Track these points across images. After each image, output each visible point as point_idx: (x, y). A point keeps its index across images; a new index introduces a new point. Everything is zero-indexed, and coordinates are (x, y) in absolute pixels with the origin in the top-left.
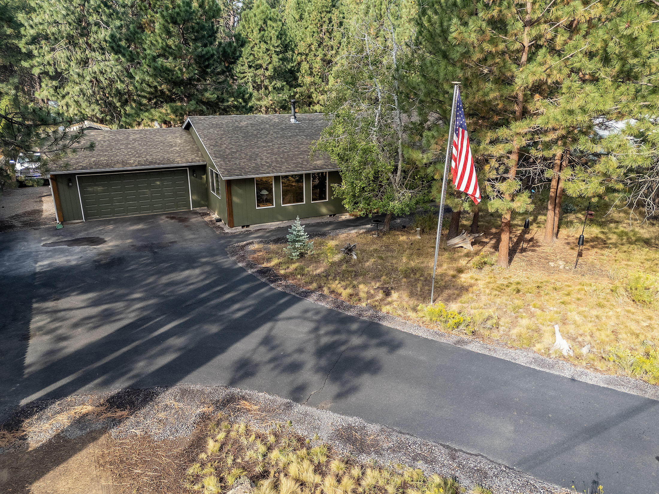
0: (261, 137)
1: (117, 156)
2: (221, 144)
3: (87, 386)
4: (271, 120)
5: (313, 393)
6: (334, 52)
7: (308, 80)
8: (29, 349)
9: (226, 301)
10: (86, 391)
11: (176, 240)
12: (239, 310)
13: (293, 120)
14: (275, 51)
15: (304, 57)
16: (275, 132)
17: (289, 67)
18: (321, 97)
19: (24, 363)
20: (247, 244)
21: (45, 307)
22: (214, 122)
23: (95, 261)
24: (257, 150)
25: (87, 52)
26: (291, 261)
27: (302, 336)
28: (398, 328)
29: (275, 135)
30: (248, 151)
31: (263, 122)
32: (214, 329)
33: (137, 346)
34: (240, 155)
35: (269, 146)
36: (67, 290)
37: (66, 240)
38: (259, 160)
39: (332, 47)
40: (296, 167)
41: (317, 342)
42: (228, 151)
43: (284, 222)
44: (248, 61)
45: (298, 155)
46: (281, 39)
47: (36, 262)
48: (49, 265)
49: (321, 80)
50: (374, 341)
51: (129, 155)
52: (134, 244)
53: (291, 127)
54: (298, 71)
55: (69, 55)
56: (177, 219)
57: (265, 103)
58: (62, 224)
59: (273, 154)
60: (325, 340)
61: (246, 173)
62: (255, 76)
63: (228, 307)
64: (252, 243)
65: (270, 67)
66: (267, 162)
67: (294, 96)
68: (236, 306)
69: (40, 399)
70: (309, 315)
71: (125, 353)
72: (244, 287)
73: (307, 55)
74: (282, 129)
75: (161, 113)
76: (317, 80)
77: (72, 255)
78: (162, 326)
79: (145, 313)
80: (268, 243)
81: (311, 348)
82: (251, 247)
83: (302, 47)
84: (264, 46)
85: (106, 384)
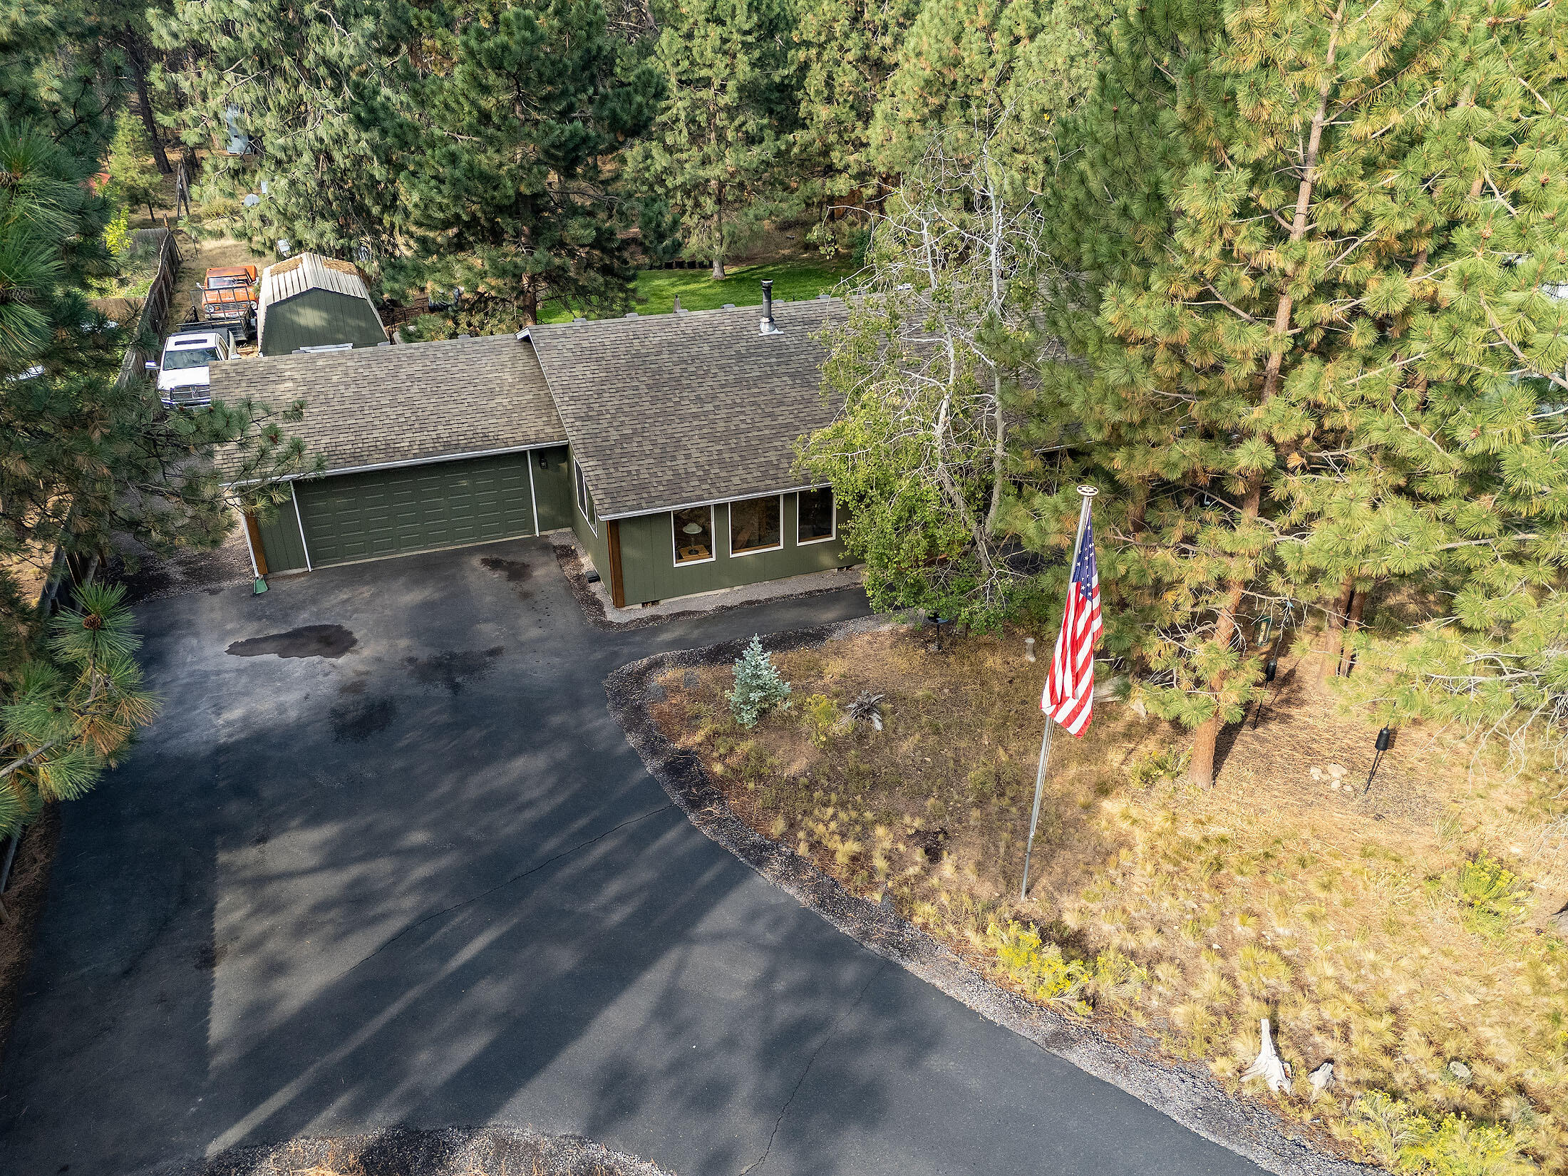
0: (689, 386)
1: (375, 428)
2: (600, 414)
3: (324, 1114)
4: (715, 329)
5: (744, 1171)
6: (888, 40)
7: (824, 113)
8: (217, 995)
9: (593, 868)
10: (322, 1127)
11: (502, 644)
12: (621, 899)
13: (765, 328)
14: (743, 43)
15: (814, 51)
16: (721, 368)
17: (777, 79)
18: (852, 158)
19: (208, 1038)
20: (650, 667)
21: (239, 863)
22: (585, 344)
23: (335, 713)
24: (678, 428)
25: (302, 89)
26: (738, 733)
27: (739, 994)
28: (939, 984)
29: (722, 376)
30: (657, 430)
31: (695, 338)
32: (564, 959)
33: (417, 1002)
34: (640, 444)
35: (706, 413)
36: (282, 808)
37: (274, 632)
38: (681, 461)
39: (885, 27)
40: (765, 475)
41: (767, 1020)
42: (614, 435)
43: (736, 588)
44: (676, 70)
45: (770, 440)
46: (757, 9)
47: (219, 709)
48: (245, 719)
49: (854, 113)
50: (885, 1025)
51: (400, 425)
52: (414, 654)
53: (759, 349)
54: (800, 86)
55: (260, 94)
56: (504, 569)
57: (717, 172)
58: (265, 579)
59: (714, 439)
60: (785, 1012)
61: (651, 502)
62: (695, 106)
63: (597, 887)
64: (658, 664)
65: (731, 85)
66: (699, 466)
67: (788, 151)
68: (614, 888)
69: (241, 1145)
70: (759, 927)
71: (393, 1022)
72: (633, 821)
73: (822, 46)
74: (740, 357)
75: (470, 268)
76: (844, 112)
77: (288, 690)
78: (466, 940)
79: (434, 899)
80: (696, 662)
81: (752, 1037)
82: (660, 679)
83: (809, 27)
84: (715, 32)
85: (357, 1113)
